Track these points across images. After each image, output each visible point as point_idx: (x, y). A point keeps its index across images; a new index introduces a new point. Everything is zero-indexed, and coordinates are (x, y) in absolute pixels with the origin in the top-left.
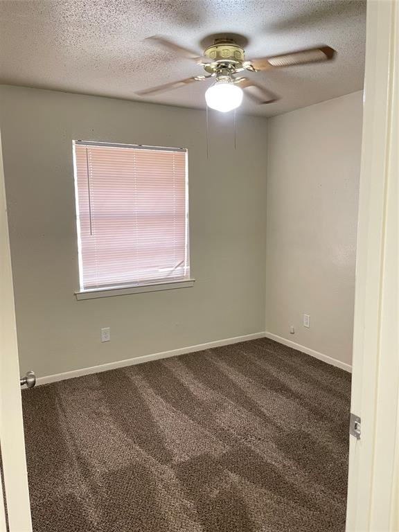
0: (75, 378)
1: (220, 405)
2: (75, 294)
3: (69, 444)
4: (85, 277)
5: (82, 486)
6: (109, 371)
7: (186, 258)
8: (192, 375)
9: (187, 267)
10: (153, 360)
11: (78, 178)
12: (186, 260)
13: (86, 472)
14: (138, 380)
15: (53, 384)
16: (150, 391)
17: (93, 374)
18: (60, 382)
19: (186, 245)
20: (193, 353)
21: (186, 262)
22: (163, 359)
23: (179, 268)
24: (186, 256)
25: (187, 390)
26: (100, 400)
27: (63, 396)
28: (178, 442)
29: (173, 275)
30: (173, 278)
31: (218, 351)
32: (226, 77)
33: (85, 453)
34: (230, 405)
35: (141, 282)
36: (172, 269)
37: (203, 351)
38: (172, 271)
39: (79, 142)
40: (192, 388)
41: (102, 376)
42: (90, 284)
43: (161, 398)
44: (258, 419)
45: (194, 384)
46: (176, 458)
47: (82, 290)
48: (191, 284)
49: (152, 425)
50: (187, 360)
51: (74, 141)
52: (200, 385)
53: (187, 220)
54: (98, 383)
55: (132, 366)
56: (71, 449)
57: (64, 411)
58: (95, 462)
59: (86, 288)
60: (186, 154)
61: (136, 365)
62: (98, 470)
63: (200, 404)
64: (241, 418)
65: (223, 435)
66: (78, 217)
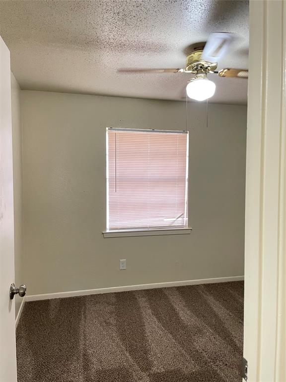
0: (100, 294)
1: (200, 331)
2: (103, 233)
3: (82, 343)
4: (110, 221)
5: (81, 377)
6: (124, 292)
7: (185, 212)
8: (184, 303)
9: (186, 219)
10: (157, 287)
11: (109, 153)
12: (185, 213)
13: (86, 367)
14: (143, 302)
15: (84, 297)
16: (150, 311)
17: (112, 293)
18: (89, 296)
19: (186, 202)
20: (189, 286)
21: (185, 215)
22: (165, 288)
23: (180, 219)
24: (186, 210)
25: (177, 314)
26: (111, 313)
27: (88, 306)
28: (159, 355)
29: (176, 224)
30: (175, 226)
31: (209, 287)
32: (202, 75)
33: (90, 352)
34: (209, 331)
35: (150, 227)
36: (174, 219)
37: (198, 285)
38: (175, 221)
39: (111, 129)
40: (181, 314)
41: (119, 295)
42: (114, 227)
43: (156, 318)
44: (229, 347)
45: (183, 310)
46: (154, 369)
47: (108, 231)
48: (189, 232)
49: (143, 338)
50: (183, 291)
51: (107, 128)
52: (188, 312)
53: (187, 183)
54: (114, 300)
55: (142, 291)
56: (82, 347)
57: (85, 317)
58: (94, 360)
59: (110, 229)
60: (188, 135)
61: (144, 290)
62: (95, 366)
63: (184, 327)
64: (215, 344)
65: (197, 356)
66: (107, 180)
